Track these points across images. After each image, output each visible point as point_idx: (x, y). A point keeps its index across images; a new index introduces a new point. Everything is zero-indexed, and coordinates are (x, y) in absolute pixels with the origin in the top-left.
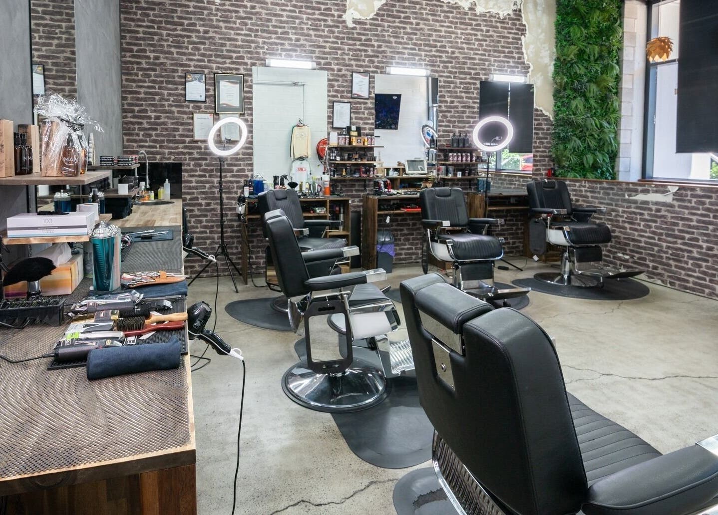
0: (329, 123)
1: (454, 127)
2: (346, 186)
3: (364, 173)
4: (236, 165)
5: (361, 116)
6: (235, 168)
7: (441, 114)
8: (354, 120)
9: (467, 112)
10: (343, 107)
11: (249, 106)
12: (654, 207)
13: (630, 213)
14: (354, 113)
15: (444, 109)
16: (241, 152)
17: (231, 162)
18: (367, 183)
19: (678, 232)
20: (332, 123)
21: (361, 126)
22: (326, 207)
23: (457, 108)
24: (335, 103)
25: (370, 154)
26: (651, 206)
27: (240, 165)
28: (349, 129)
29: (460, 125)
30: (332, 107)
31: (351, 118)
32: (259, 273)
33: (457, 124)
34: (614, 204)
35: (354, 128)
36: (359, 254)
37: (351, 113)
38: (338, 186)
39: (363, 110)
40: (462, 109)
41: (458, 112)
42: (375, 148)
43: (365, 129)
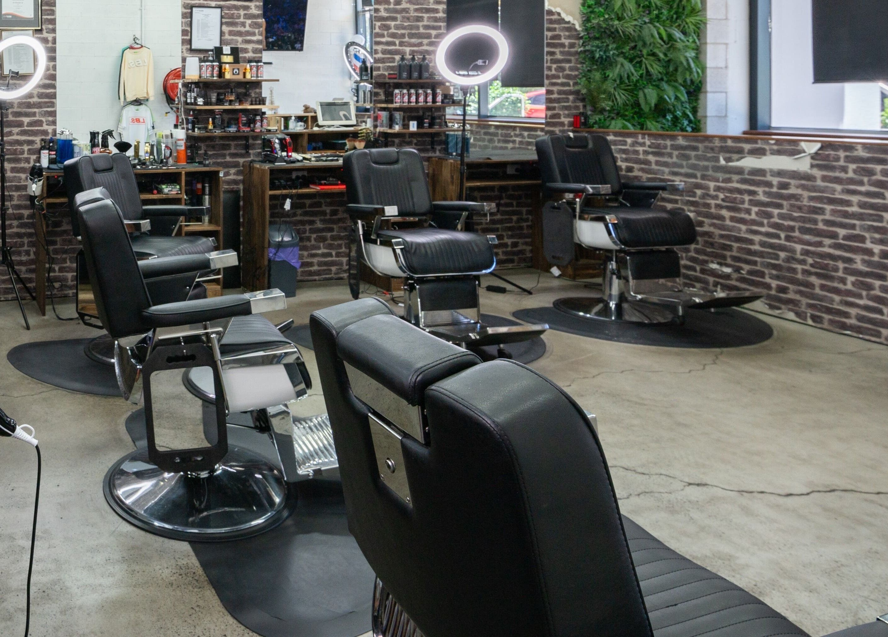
0: (184, 42)
1: (401, 44)
2: (213, 147)
3: (244, 125)
4: (27, 115)
5: (240, 28)
6: (26, 120)
7: (378, 24)
8: (227, 37)
9: (425, 19)
10: (208, 15)
11: (49, 17)
12: (775, 181)
13: (731, 190)
14: (227, 24)
15: (383, 14)
16: (35, 92)
17: (19, 110)
18: (251, 141)
19: (824, 225)
20: (190, 42)
21: (240, 46)
22: (180, 184)
23: (407, 12)
24: (194, 9)
25: (255, 93)
26: (769, 178)
27: (34, 114)
28: (218, 52)
29: (413, 41)
30: (189, 15)
31: (222, 33)
32: (66, 296)
33: (407, 39)
34: (699, 174)
35: (227, 50)
36: (236, 263)
37: (222, 24)
38: (199, 148)
39: (242, 20)
40: (416, 14)
41: (408, 19)
42: (263, 83)
43: (246, 51)
